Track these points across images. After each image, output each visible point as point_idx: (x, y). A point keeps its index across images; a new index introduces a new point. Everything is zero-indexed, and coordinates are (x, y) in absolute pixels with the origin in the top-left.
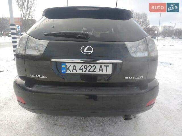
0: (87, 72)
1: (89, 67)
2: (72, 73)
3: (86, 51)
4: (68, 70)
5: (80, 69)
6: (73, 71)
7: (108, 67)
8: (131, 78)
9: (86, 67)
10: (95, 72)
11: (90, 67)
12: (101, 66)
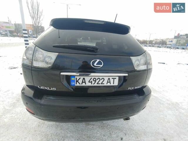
0: (96, 85)
1: (97, 79)
2: (81, 85)
3: (96, 65)
4: (77, 83)
5: (89, 82)
6: (82, 84)
7: (115, 79)
8: (133, 88)
9: (95, 80)
10: (104, 84)
11: (99, 80)
12: (109, 79)
